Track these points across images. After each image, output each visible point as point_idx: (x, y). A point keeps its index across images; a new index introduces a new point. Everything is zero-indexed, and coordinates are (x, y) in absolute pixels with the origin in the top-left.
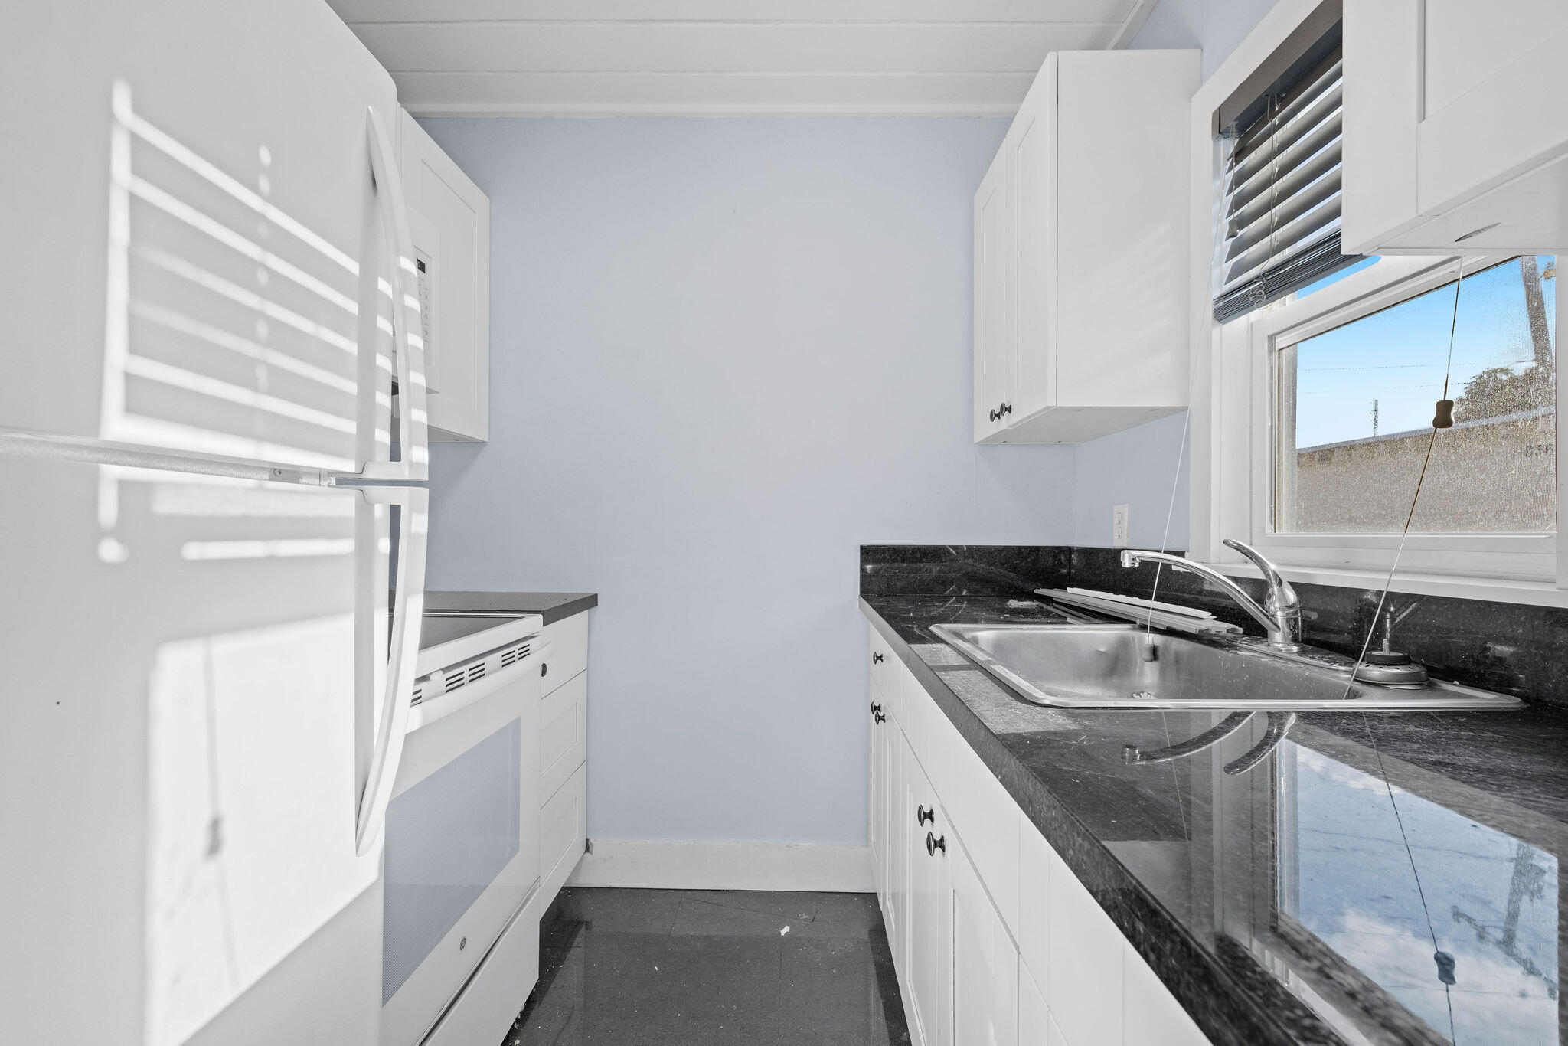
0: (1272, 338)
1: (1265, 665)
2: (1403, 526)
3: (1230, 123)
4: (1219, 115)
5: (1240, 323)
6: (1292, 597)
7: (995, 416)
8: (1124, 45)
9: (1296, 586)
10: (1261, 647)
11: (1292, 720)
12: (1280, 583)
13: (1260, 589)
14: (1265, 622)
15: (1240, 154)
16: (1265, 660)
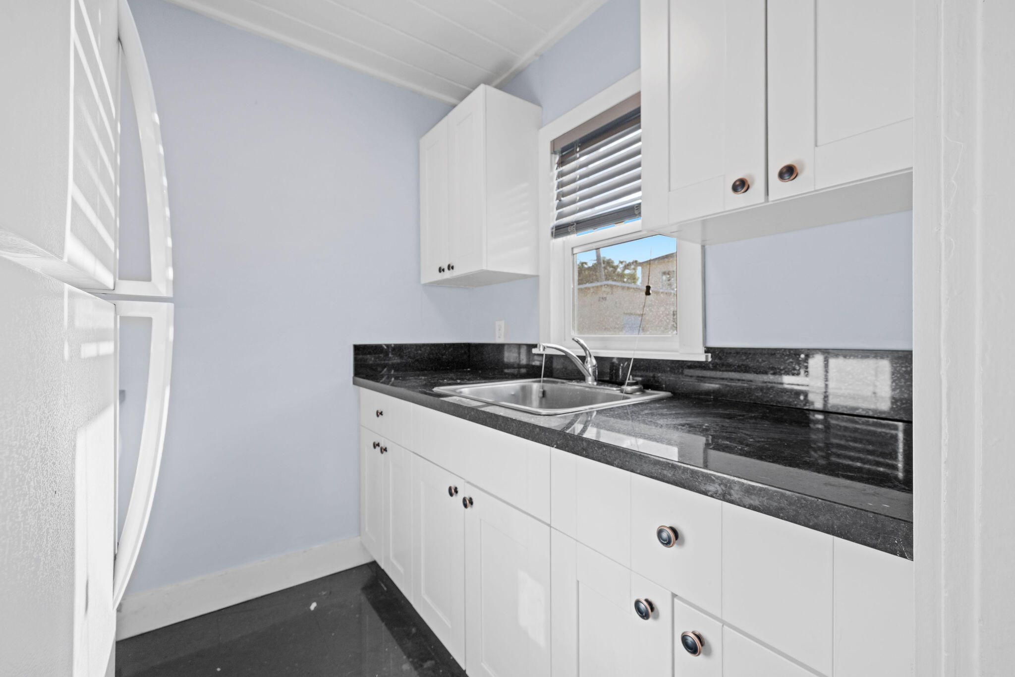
0: (572, 248)
1: (588, 392)
2: (637, 333)
3: (558, 148)
4: (554, 142)
5: (560, 240)
6: (594, 362)
7: (441, 270)
8: (500, 87)
9: (597, 358)
10: (583, 384)
11: (595, 413)
12: (590, 356)
13: (583, 359)
14: (584, 372)
15: (561, 163)
16: (587, 389)
